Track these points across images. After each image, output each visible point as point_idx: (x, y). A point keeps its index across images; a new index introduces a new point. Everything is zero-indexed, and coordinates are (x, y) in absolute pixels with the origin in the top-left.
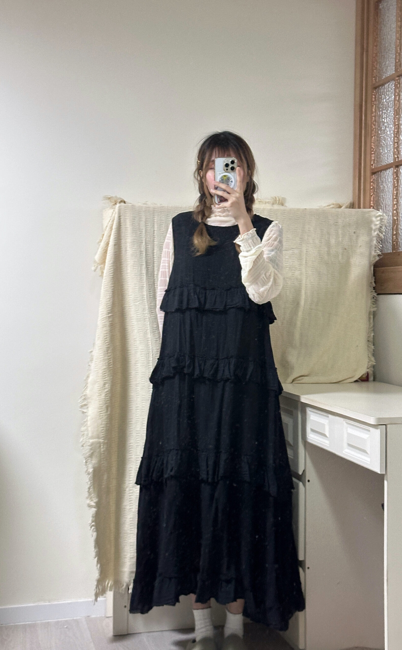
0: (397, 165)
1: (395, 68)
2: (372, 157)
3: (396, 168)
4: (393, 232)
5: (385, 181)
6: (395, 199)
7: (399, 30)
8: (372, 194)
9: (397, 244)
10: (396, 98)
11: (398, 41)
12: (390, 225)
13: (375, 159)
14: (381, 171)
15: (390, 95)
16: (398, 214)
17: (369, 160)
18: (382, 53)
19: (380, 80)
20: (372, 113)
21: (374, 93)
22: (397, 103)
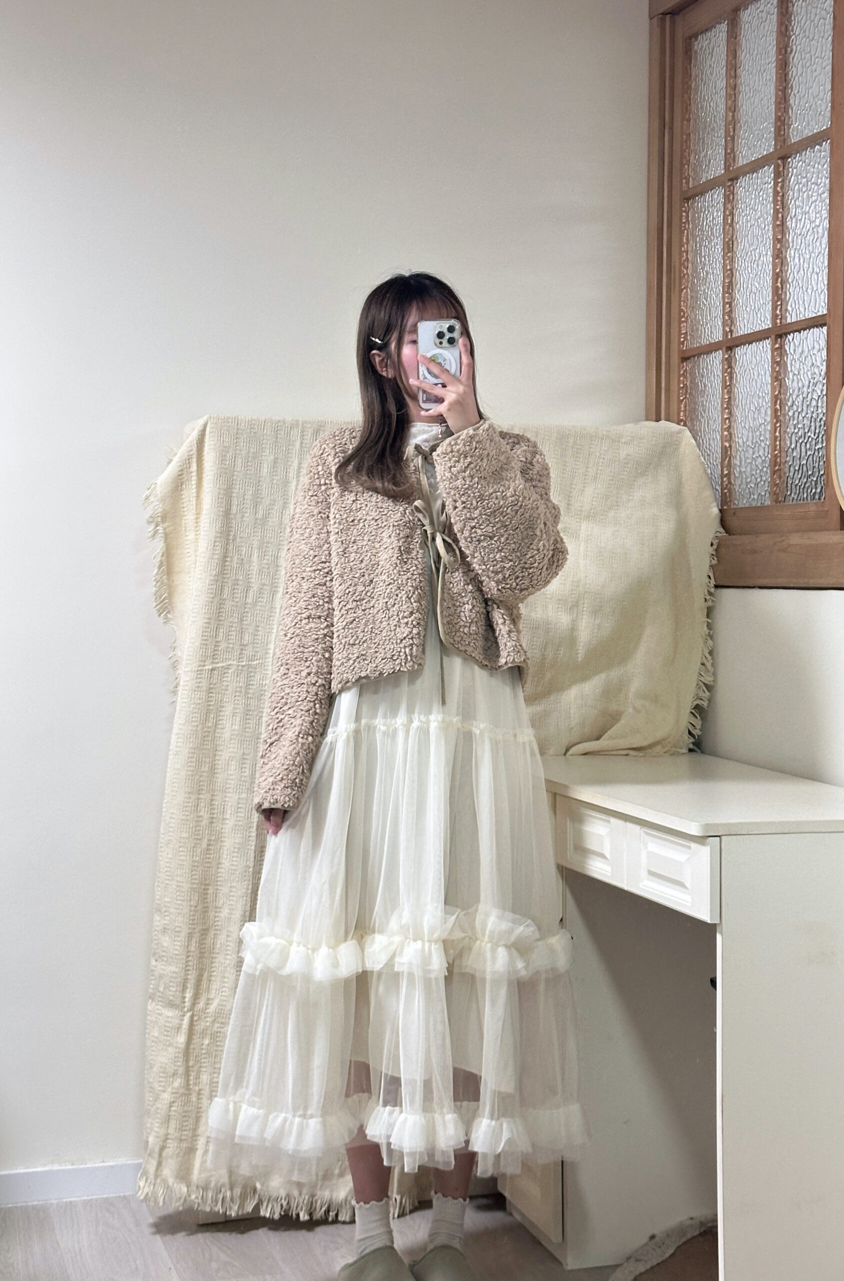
0: (728, 345)
1: (725, 163)
2: (683, 329)
3: (727, 351)
4: (722, 471)
5: (707, 374)
6: (726, 409)
7: (732, 92)
8: (682, 398)
9: (730, 494)
10: (728, 219)
11: (731, 114)
12: (716, 458)
13: (686, 333)
14: (699, 355)
15: (715, 214)
16: (731, 437)
17: (676, 334)
18: (699, 135)
19: (696, 184)
20: (681, 245)
21: (684, 208)
22: (728, 229)
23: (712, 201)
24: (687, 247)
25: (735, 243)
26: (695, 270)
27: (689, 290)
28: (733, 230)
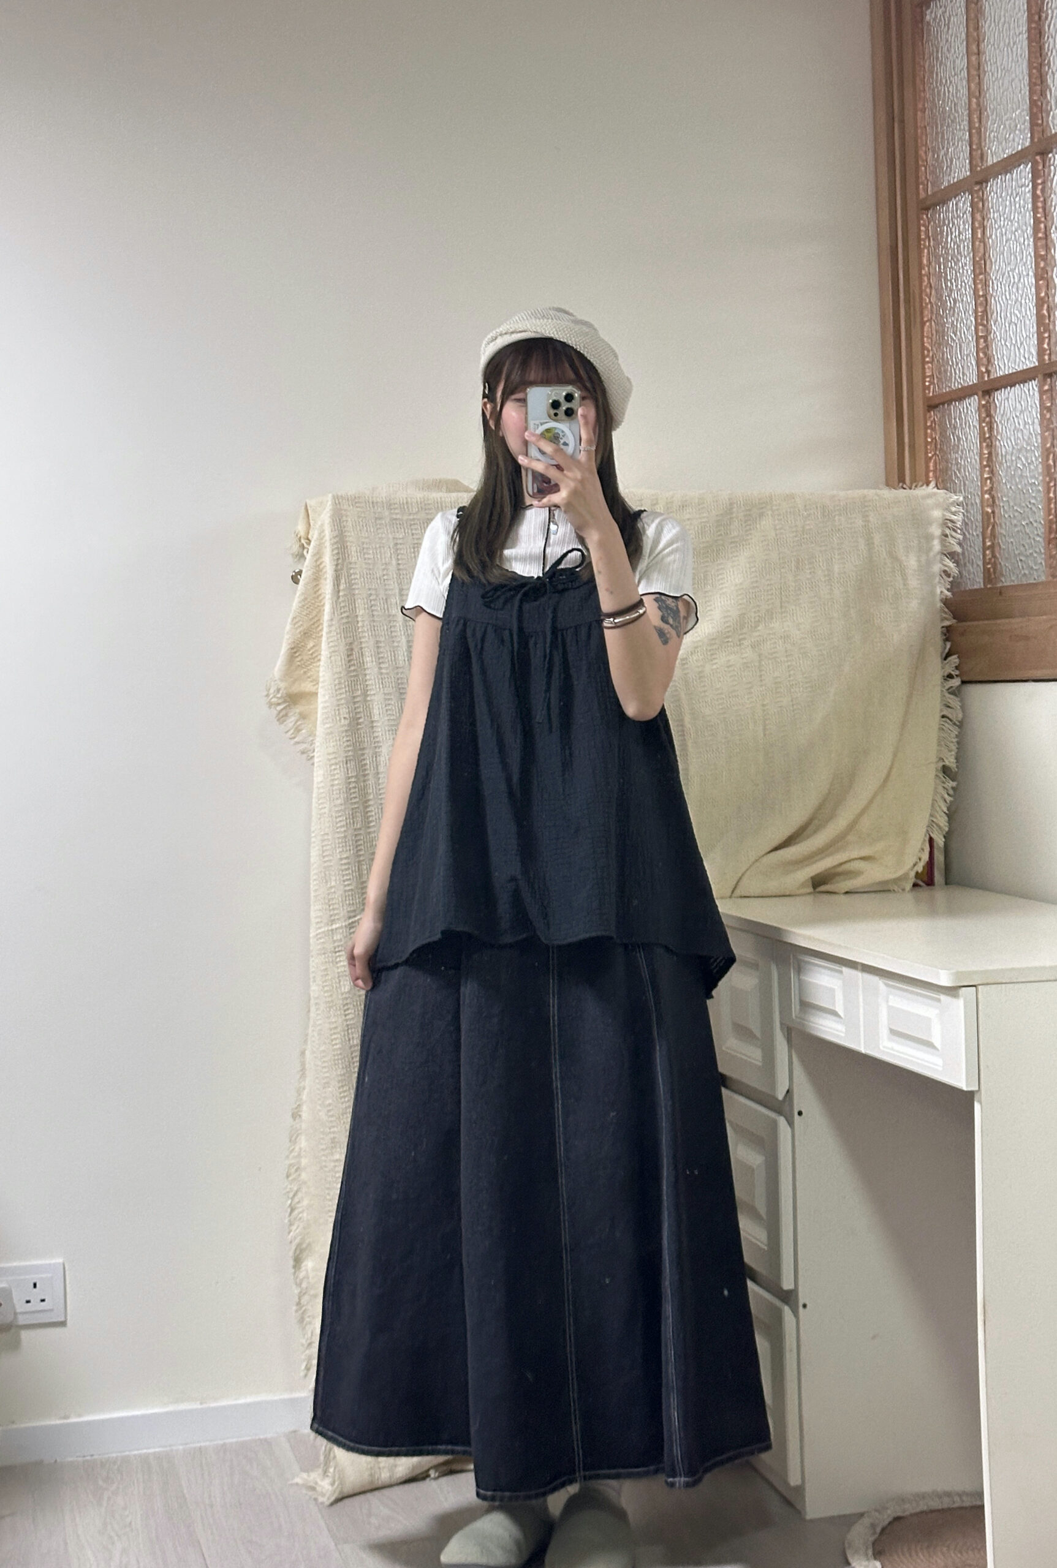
0: (985, 388)
1: (970, 163)
2: (927, 370)
3: (984, 396)
4: (984, 542)
5: (961, 425)
6: (985, 466)
7: (976, 73)
8: (930, 455)
9: (996, 569)
10: (977, 233)
11: (975, 100)
12: (976, 527)
13: (933, 375)
14: (949, 402)
15: (961, 227)
16: (994, 501)
17: (920, 377)
18: (937, 128)
19: (936, 189)
20: (921, 266)
21: (924, 221)
22: (979, 245)
23: (957, 211)
24: (929, 270)
25: (988, 263)
26: (940, 297)
27: (933, 323)
28: (985, 245)
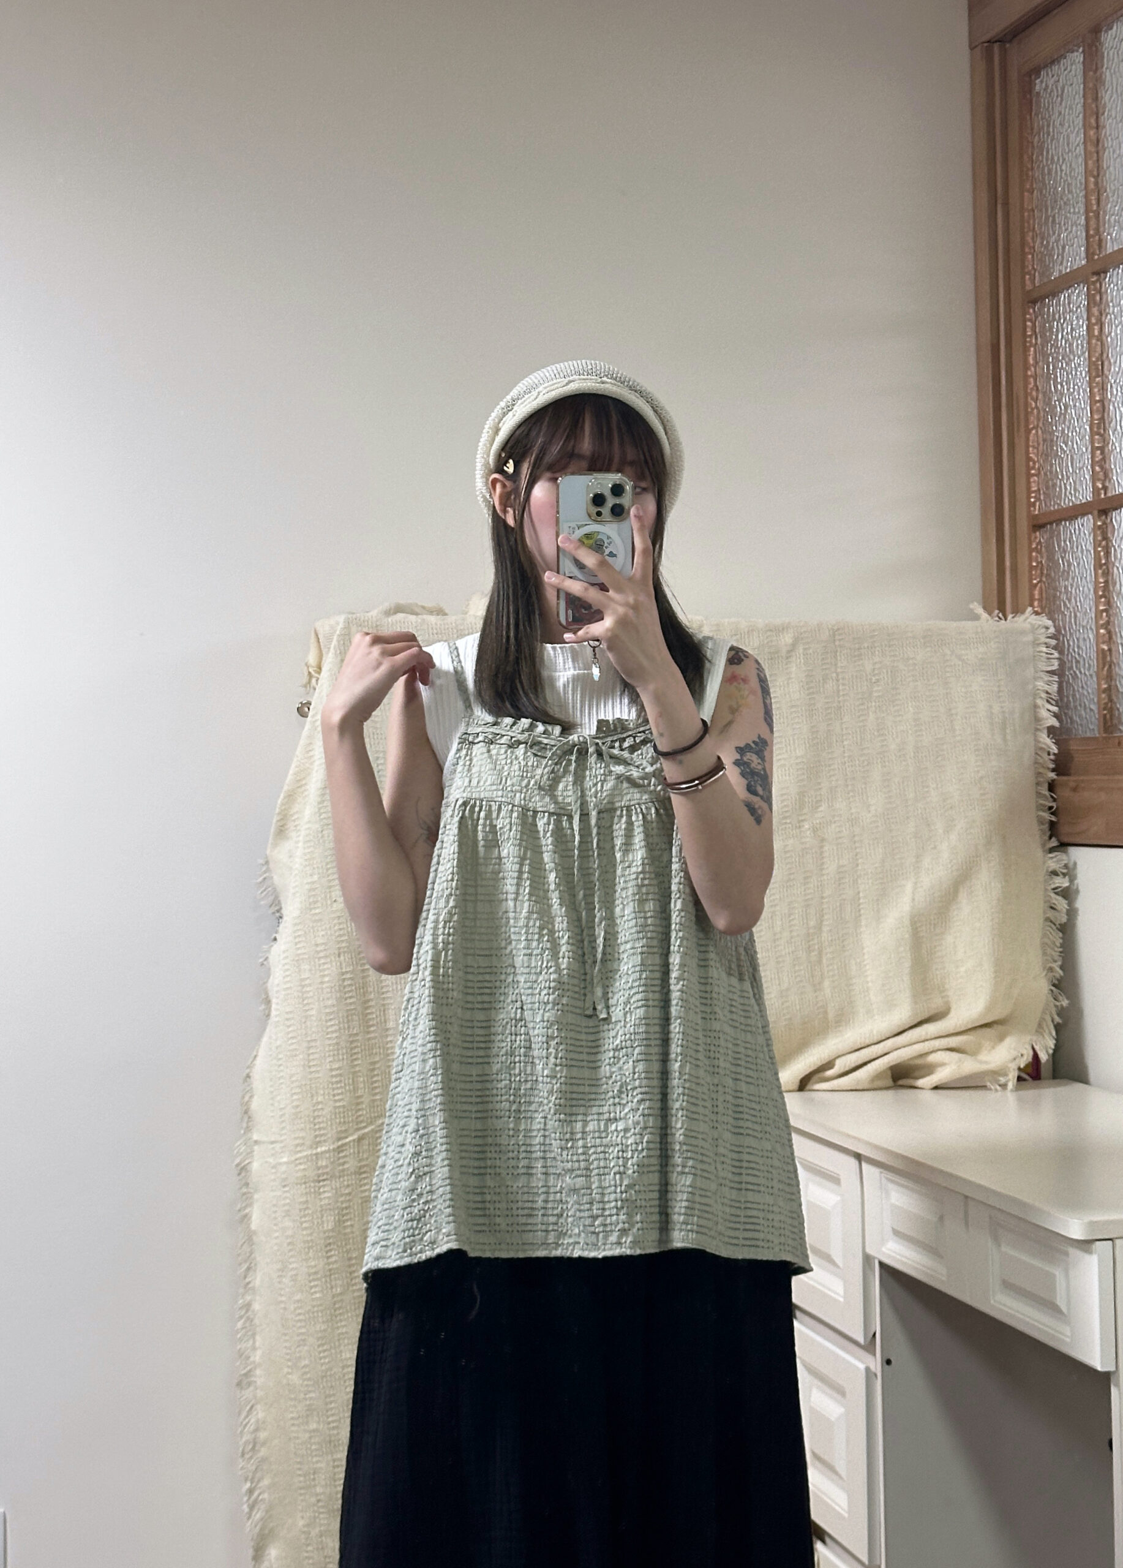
0: (1101, 507)
1: (1088, 250)
2: (1034, 484)
3: (1100, 516)
5: (1073, 548)
6: (1102, 597)
10: (1094, 330)
11: (1094, 180)
13: (1039, 491)
14: (1059, 522)
15: (1076, 322)
17: (1025, 492)
18: (1047, 210)
19: (1046, 280)
20: (1026, 367)
21: (1030, 314)
22: (1096, 344)
23: (1069, 304)
24: (1036, 372)
25: (1106, 363)
26: (1049, 404)
27: (1040, 432)
28: (1102, 345)
